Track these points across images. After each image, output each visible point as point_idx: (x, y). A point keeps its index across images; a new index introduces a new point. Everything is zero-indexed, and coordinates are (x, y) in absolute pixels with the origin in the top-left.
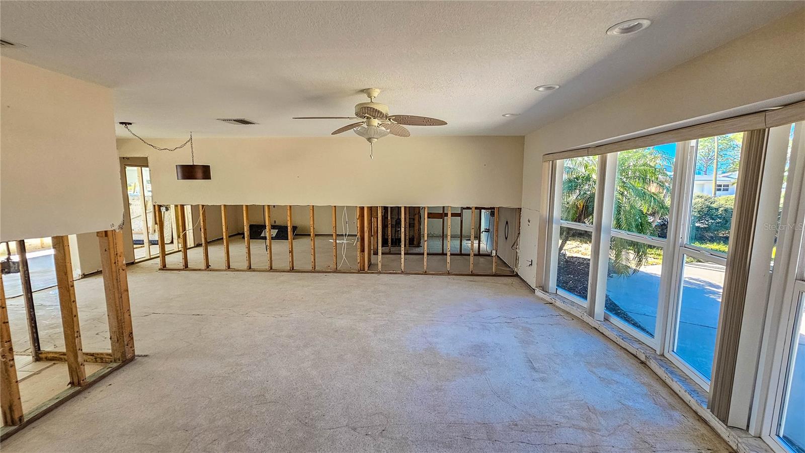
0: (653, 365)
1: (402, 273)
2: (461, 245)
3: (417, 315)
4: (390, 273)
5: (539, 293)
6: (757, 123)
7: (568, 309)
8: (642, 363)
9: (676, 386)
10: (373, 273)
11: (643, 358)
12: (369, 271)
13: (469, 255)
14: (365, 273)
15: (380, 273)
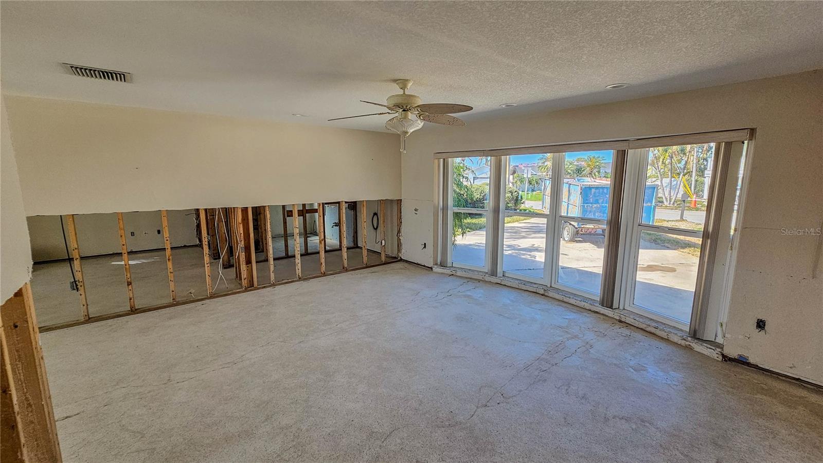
0: (551, 294)
1: (300, 279)
2: (286, 246)
3: (379, 311)
4: (286, 283)
5: (436, 269)
6: (622, 146)
7: (469, 276)
8: (542, 295)
9: (572, 301)
10: (264, 287)
11: (542, 292)
12: (259, 286)
13: (318, 253)
14: (255, 290)
15: (274, 285)
